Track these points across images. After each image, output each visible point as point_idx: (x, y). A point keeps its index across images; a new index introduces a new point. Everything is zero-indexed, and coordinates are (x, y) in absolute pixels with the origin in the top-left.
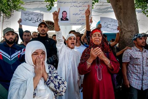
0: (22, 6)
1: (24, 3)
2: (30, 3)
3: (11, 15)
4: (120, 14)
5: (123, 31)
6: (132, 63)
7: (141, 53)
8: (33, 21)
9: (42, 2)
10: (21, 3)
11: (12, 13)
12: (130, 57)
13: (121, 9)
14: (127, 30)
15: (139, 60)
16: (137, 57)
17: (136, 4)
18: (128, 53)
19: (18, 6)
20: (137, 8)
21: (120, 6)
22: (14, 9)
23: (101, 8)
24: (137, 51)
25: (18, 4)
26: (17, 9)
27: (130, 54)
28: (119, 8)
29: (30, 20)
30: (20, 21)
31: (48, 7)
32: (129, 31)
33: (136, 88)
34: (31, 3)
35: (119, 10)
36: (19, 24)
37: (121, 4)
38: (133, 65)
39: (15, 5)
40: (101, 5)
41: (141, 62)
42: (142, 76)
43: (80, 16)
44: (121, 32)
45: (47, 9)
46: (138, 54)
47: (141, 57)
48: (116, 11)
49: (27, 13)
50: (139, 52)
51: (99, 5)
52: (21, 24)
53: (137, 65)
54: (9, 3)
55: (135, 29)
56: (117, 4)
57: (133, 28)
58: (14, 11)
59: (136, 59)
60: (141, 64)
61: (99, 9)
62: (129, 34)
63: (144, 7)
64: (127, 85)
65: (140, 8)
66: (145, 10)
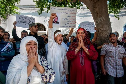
0: (17, 11)
1: (19, 8)
2: (23, 9)
3: (7, 19)
4: (97, 17)
5: (99, 31)
6: (107, 56)
7: (115, 47)
8: (26, 24)
9: (34, 8)
10: (16, 9)
11: (8, 17)
12: (106, 51)
13: (98, 14)
14: (102, 29)
15: (112, 53)
16: (110, 51)
17: (109, 10)
18: (105, 47)
19: (14, 11)
20: (110, 13)
21: (97, 11)
22: (10, 14)
23: (82, 13)
24: (111, 46)
25: (14, 10)
26: (12, 13)
27: (106, 49)
28: (96, 13)
29: (24, 23)
30: (15, 23)
31: (39, 12)
32: (104, 31)
33: (111, 75)
34: (25, 9)
35: (96, 14)
36: (14, 25)
37: (97, 9)
38: (108, 57)
39: (11, 10)
40: (82, 11)
41: (114, 55)
42: (116, 66)
43: (68, 20)
44: (98, 32)
45: (38, 13)
46: (112, 49)
47: (114, 51)
48: (93, 15)
49: (21, 17)
50: (113, 47)
51: (80, 10)
52: (15, 25)
53: (112, 57)
54: (6, 8)
55: (109, 29)
56: (94, 10)
57: (107, 29)
58: (10, 15)
59: (110, 53)
60: (115, 57)
61: (81, 14)
62: (105, 33)
63: (116, 12)
64: (104, 73)
65: (113, 13)
66: (116, 14)
